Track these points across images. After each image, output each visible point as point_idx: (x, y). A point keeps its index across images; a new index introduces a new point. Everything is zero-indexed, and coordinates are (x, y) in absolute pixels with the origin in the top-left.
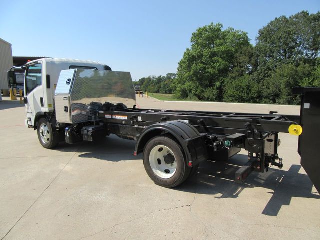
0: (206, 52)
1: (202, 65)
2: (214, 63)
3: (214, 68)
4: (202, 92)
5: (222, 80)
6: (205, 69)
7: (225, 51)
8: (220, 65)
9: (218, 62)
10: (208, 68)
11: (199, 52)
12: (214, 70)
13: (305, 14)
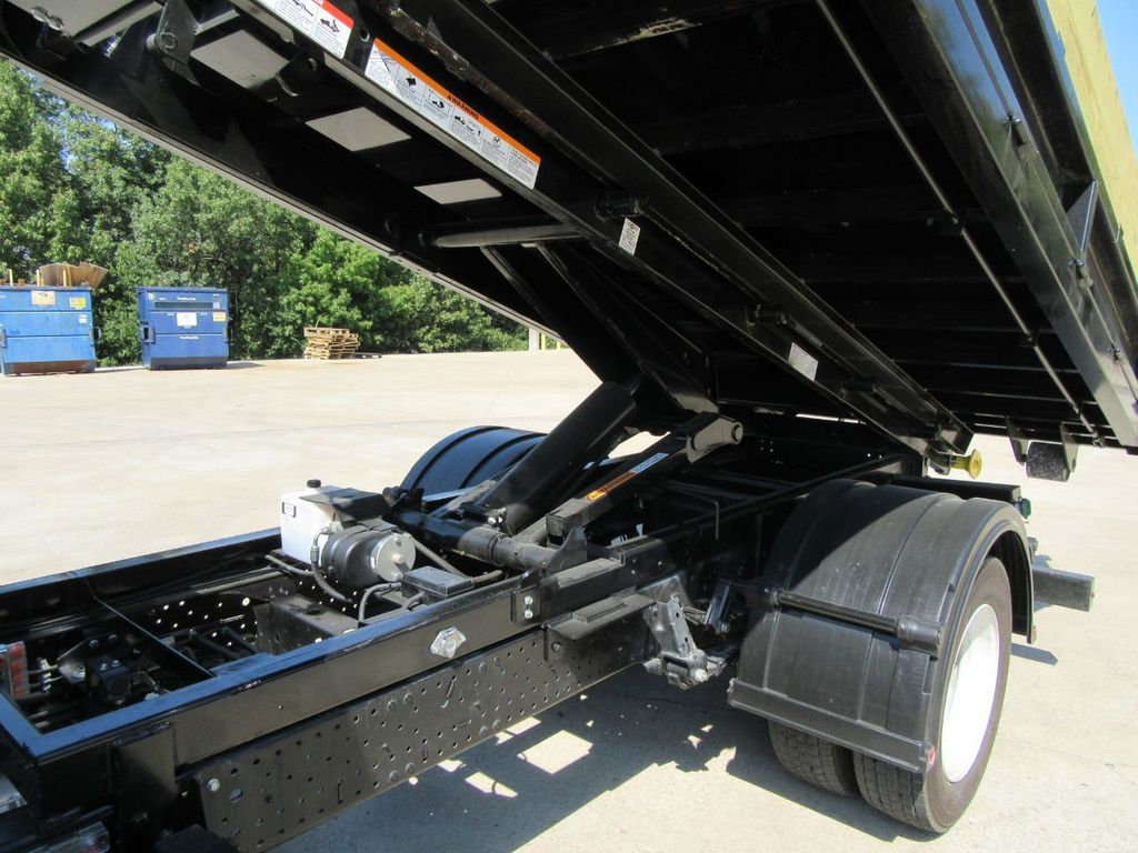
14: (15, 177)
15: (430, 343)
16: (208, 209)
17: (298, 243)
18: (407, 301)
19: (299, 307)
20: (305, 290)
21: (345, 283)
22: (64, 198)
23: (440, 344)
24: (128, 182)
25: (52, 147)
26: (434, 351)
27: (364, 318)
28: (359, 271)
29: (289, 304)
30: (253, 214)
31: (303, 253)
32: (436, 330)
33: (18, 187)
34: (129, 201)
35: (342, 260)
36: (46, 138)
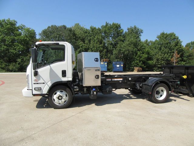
0: (8, 38)
1: (6, 47)
2: (15, 47)
3: (15, 49)
4: (6, 65)
5: (21, 58)
6: (8, 50)
7: (23, 40)
8: (20, 48)
9: (18, 46)
10: (11, 49)
11: (3, 38)
12: (16, 51)
13: (65, 27)
14: (100, 48)
15: (156, 70)
16: (122, 51)
17: (135, 55)
18: (152, 63)
19: (134, 64)
20: (135, 62)
21: (142, 61)
22: (105, 50)
23: (158, 70)
24: (113, 47)
25: (104, 44)
26: (156, 71)
27: (144, 66)
28: (144, 59)
29: (133, 64)
30: (129, 51)
31: (135, 56)
32: (157, 68)
33: (100, 49)
34: (113, 50)
35: (141, 57)
36: (104, 43)
